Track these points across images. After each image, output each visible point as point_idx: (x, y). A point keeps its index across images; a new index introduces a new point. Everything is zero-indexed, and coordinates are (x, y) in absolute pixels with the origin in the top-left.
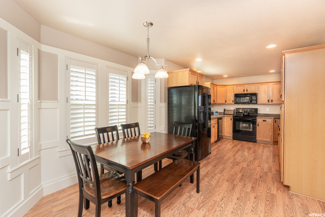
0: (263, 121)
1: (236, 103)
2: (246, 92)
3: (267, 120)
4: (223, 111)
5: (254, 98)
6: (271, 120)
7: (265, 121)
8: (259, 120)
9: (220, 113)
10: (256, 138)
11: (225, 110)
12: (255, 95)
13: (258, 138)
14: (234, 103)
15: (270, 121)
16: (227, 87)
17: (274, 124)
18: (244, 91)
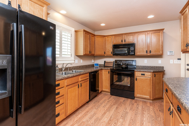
0: (142, 74)
1: (115, 54)
2: (124, 43)
3: (146, 73)
4: (103, 63)
5: (132, 49)
6: (150, 74)
7: (144, 75)
8: (137, 74)
9: (100, 66)
10: (134, 94)
11: (105, 62)
12: (133, 45)
13: (137, 94)
14: (112, 55)
15: (148, 75)
16: (106, 37)
17: (153, 78)
18: (122, 41)
